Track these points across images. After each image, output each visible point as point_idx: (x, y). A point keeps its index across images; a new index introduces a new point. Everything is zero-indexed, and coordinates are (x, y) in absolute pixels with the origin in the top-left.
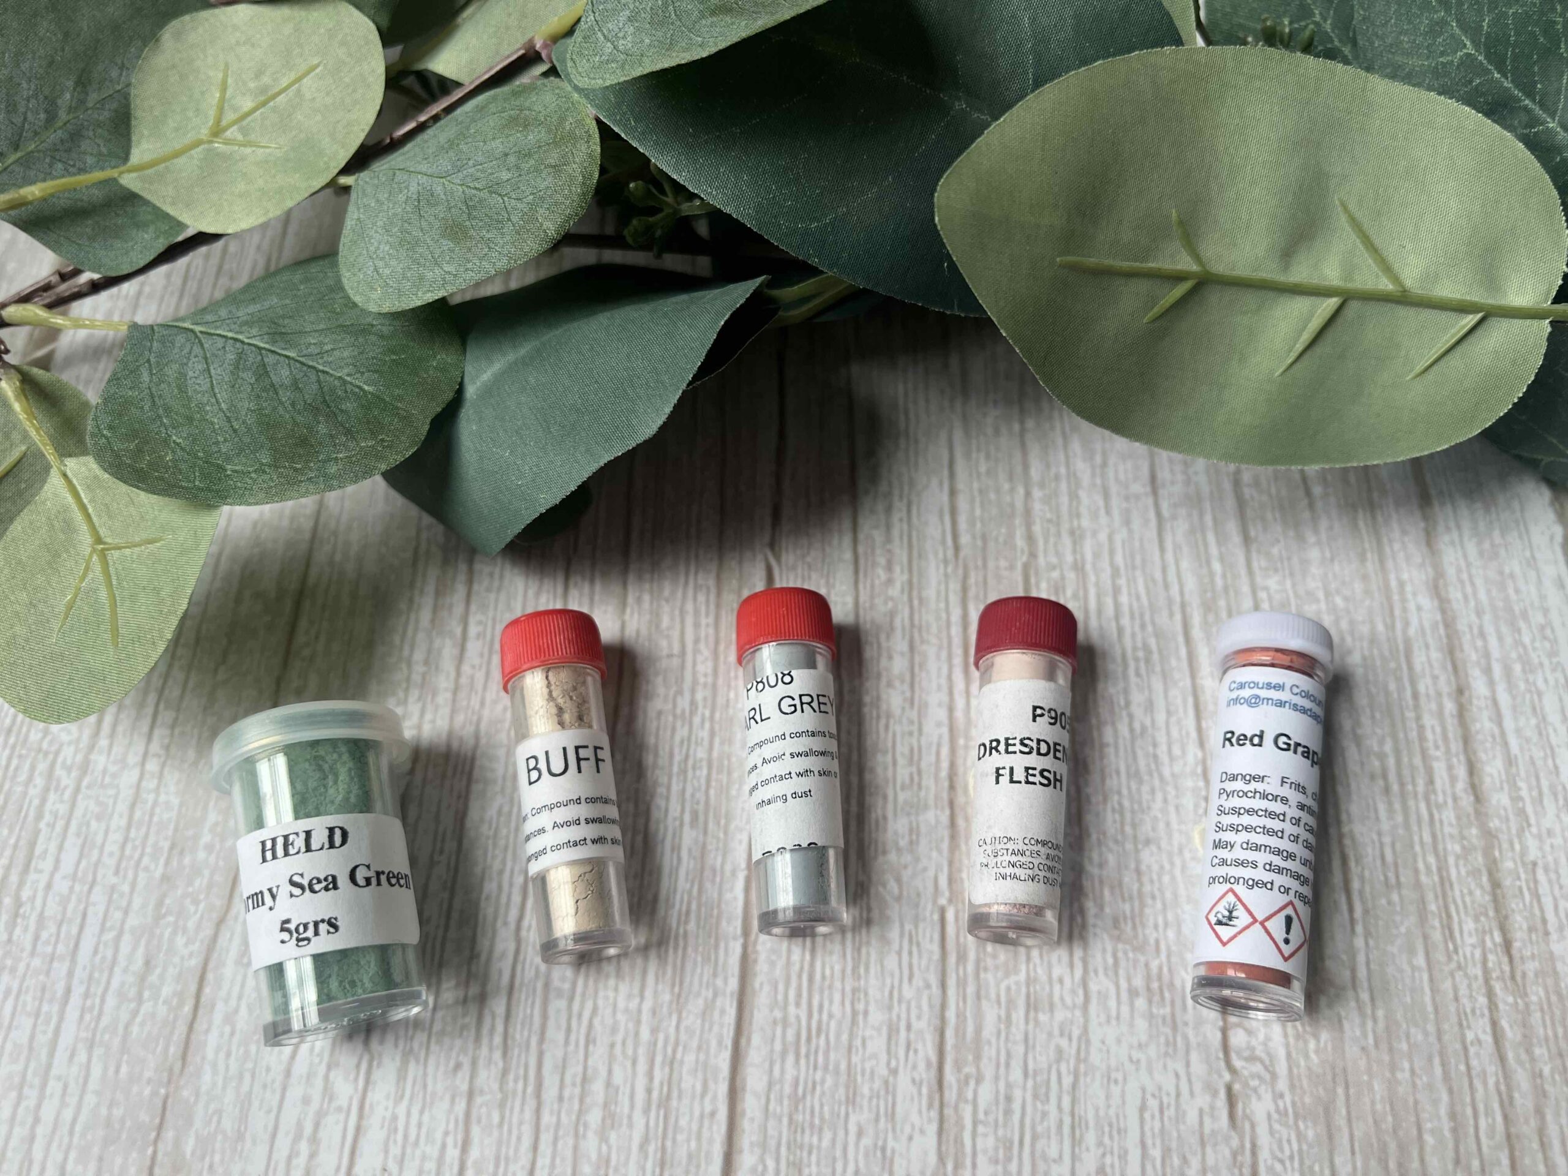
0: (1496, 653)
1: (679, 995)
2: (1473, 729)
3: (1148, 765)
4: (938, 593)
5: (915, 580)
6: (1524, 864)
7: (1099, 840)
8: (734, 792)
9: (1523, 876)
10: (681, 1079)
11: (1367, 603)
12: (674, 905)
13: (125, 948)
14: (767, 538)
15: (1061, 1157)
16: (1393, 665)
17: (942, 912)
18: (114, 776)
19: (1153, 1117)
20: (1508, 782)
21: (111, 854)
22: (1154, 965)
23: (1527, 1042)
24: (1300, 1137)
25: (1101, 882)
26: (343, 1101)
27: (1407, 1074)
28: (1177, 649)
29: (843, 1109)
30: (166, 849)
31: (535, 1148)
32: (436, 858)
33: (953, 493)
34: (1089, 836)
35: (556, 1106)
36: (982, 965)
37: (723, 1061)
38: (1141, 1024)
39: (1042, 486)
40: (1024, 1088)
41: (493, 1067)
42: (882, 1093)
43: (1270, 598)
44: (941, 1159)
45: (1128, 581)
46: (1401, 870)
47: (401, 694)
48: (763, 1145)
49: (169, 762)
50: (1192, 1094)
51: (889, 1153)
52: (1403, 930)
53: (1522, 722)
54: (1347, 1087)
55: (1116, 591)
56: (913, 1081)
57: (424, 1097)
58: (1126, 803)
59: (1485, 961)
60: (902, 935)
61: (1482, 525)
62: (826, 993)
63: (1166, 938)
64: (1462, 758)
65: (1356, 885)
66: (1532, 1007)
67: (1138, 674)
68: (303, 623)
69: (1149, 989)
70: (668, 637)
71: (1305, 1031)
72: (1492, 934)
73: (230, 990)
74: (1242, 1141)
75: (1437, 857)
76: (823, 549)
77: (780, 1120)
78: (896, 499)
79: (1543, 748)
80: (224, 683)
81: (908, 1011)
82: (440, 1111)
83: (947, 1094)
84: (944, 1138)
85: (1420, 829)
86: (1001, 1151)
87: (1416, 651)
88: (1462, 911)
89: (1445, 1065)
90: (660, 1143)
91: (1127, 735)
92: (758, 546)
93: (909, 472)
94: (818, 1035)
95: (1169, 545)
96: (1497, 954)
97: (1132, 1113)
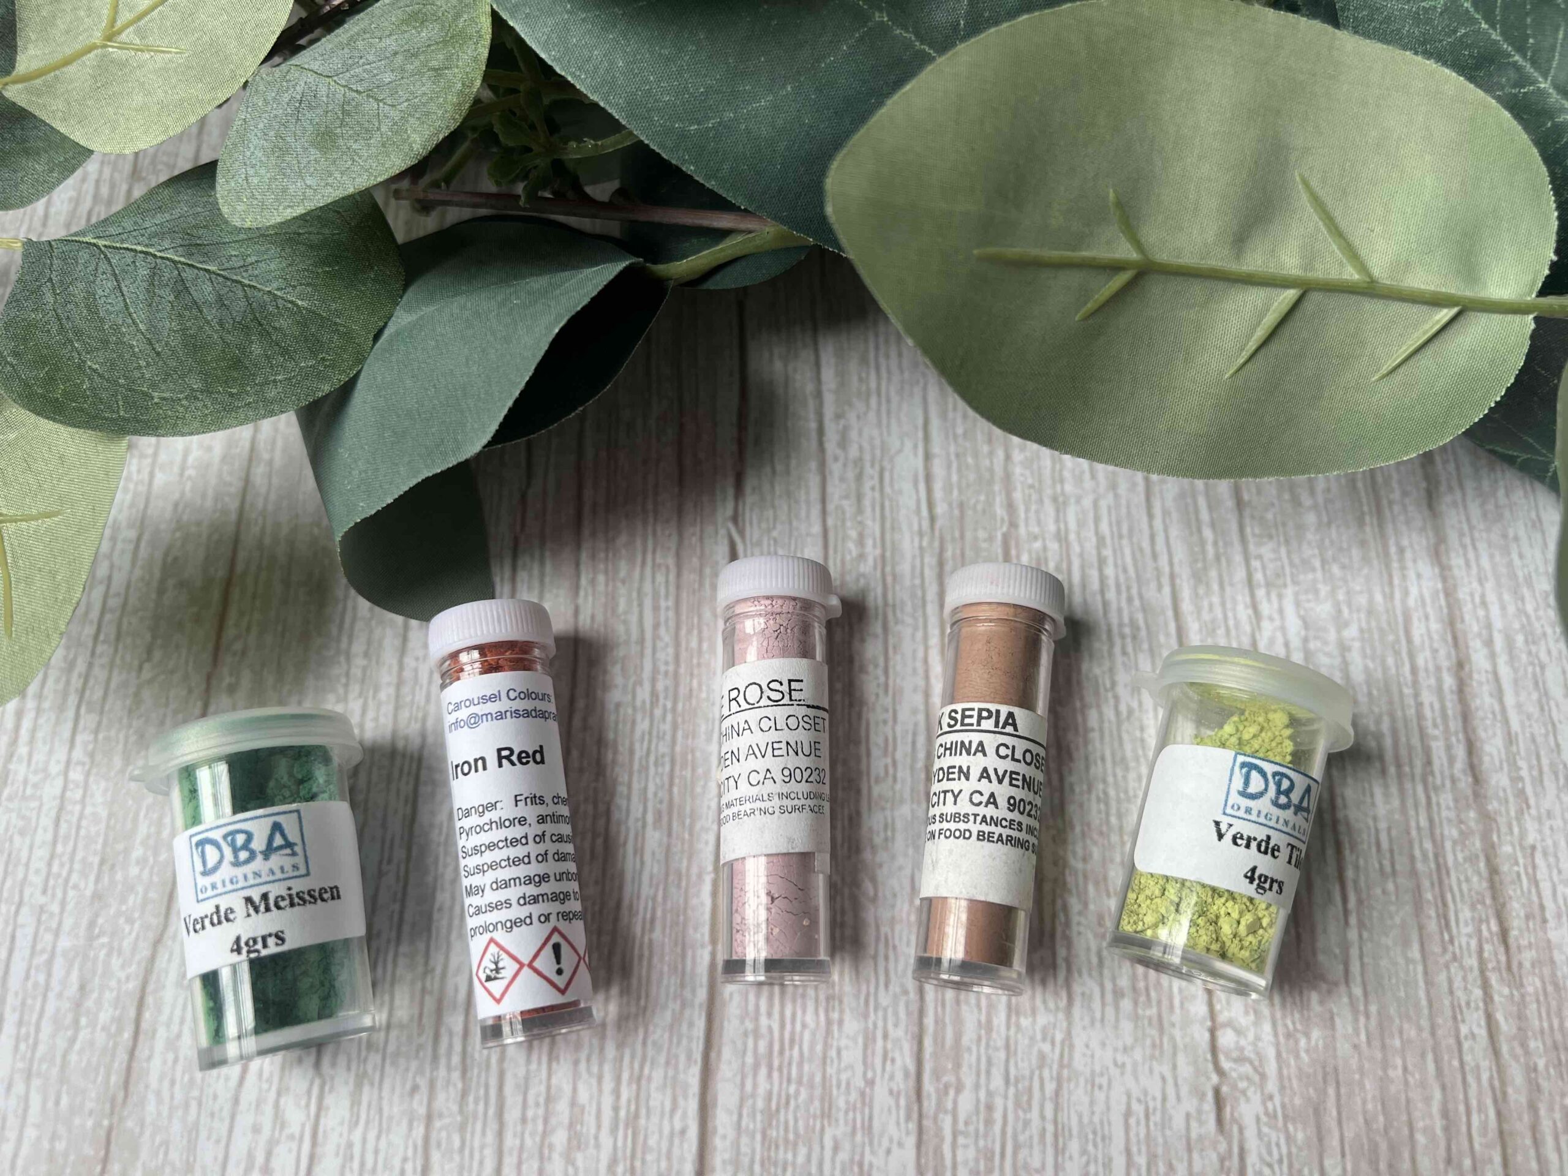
0: (1498, 624)
1: (645, 1009)
2: (1473, 706)
3: (1134, 750)
4: (913, 568)
5: (888, 554)
6: (1522, 847)
7: (1083, 832)
8: (699, 790)
9: (1521, 861)
10: (648, 1098)
11: (1365, 571)
12: (637, 912)
13: (58, 972)
14: (729, 512)
15: (1043, 1165)
16: (1391, 638)
18: (35, 786)
19: (1138, 1123)
20: (1508, 761)
21: (37, 871)
23: (1522, 1035)
24: (1289, 1139)
25: (1085, 877)
26: (294, 1128)
27: (1400, 1071)
28: (1166, 624)
29: (818, 1122)
30: (96, 867)
32: (385, 867)
33: (928, 457)
34: (1072, 828)
35: (519, 1128)
37: (693, 1077)
38: (1127, 1026)
40: (1006, 1097)
41: (451, 1089)
42: (859, 1105)
43: (1264, 568)
44: (920, 1172)
45: (1114, 551)
46: (1397, 857)
47: (341, 691)
48: (736, 1164)
49: (94, 771)
50: (1178, 1098)
51: (866, 1167)
52: (1397, 920)
53: (1523, 697)
55: (1102, 562)
56: (891, 1092)
57: (380, 1124)
58: (1112, 792)
59: (1480, 951)
60: (877, 938)
61: (1486, 484)
62: (799, 1001)
64: (1461, 736)
65: (1350, 873)
66: (1528, 999)
67: (1124, 653)
68: (233, 614)
69: (1134, 989)
70: (625, 622)
71: (1295, 1029)
72: (1488, 923)
73: (172, 1013)
74: (1230, 1144)
75: (1434, 841)
76: (790, 523)
77: (753, 1137)
78: (868, 465)
79: (1545, 725)
80: (150, 682)
81: (885, 1019)
82: (397, 1136)
83: (925, 1104)
84: (923, 1149)
85: (1417, 814)
86: (982, 1163)
87: (1415, 623)
88: (1458, 899)
89: (1437, 1061)
90: (628, 1163)
91: (1113, 717)
92: (720, 519)
93: (881, 434)
94: (791, 1048)
95: (1158, 511)
96: (1493, 944)
97: (1117, 1118)
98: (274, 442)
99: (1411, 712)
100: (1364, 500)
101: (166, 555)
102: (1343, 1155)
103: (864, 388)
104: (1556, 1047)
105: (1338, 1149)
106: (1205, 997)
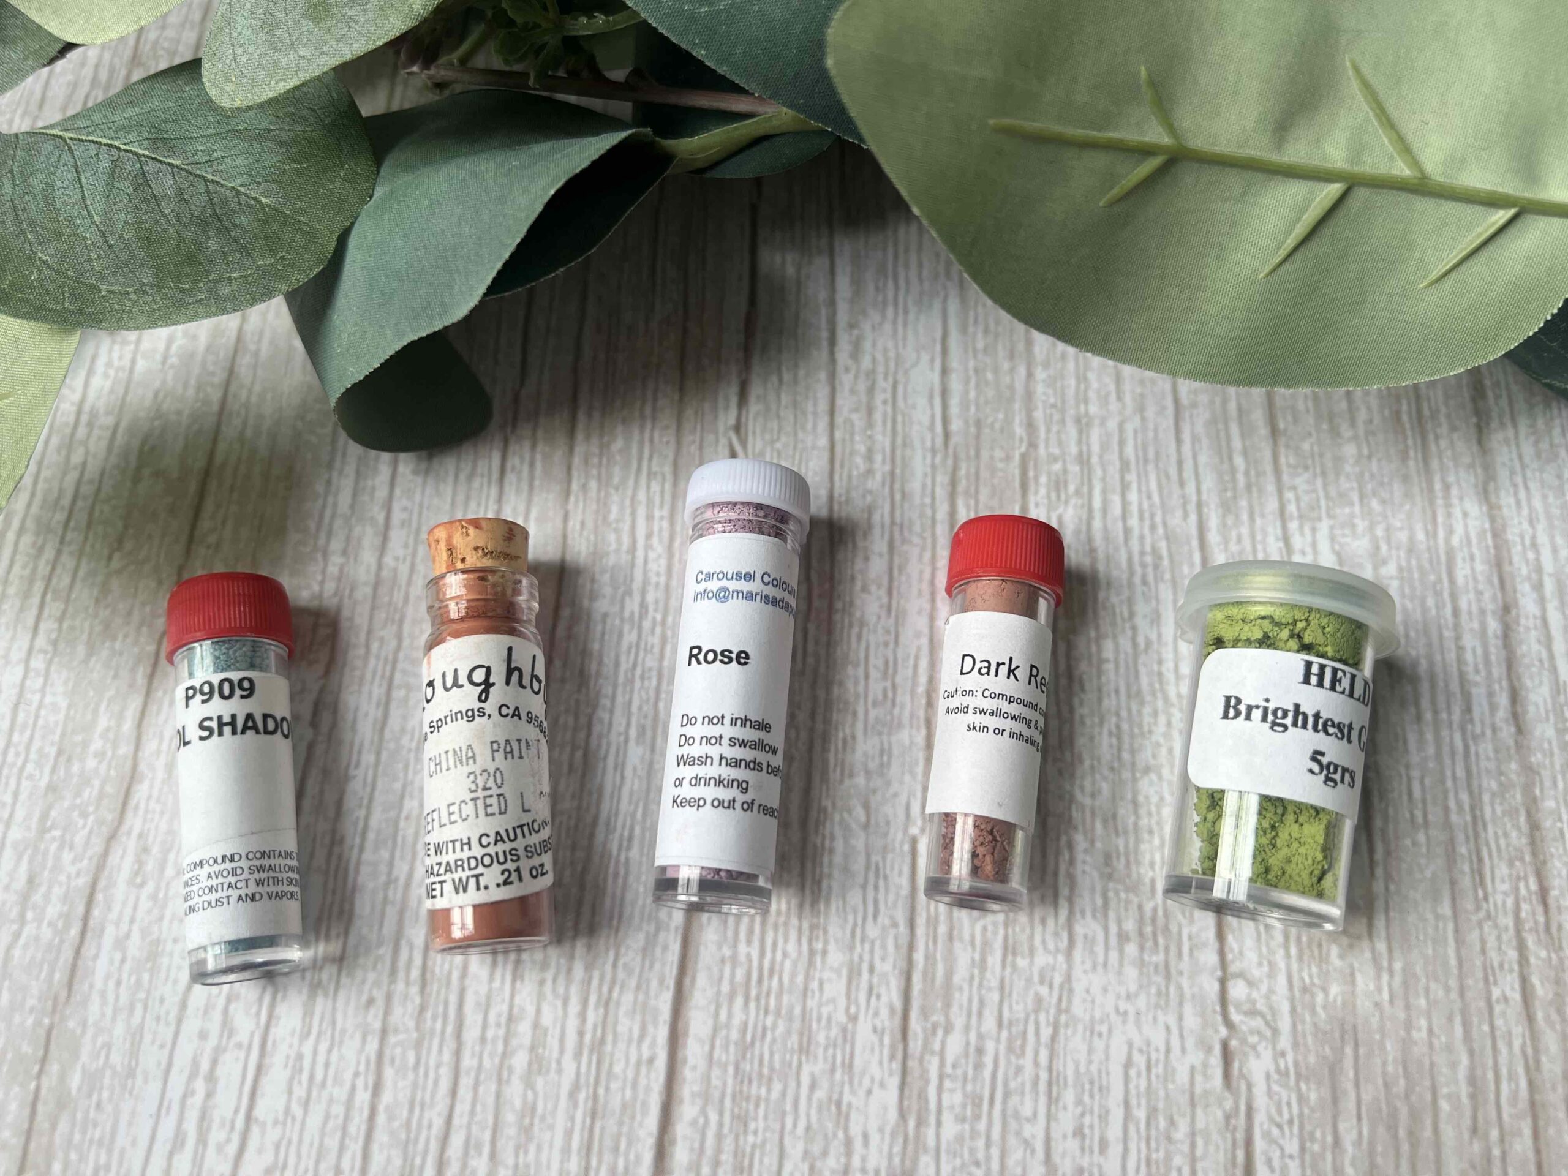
0: (1549, 566)
1: (617, 929)
2: (1519, 652)
3: (1151, 685)
4: (924, 486)
5: (898, 471)
7: (1092, 767)
10: (616, 1023)
11: (1407, 507)
12: (614, 830)
13: (7, 864)
14: (732, 421)
15: (1035, 1114)
16: (1432, 578)
17: (914, 842)
19: (1139, 1075)
20: (1554, 710)
22: (1148, 907)
23: (1559, 1000)
24: (1302, 1099)
25: (1093, 814)
26: (243, 1036)
27: (1424, 1034)
28: (1190, 553)
29: (795, 1057)
30: (52, 758)
31: (454, 1092)
33: (945, 372)
34: (1081, 761)
35: (477, 1048)
37: (664, 1003)
38: (1131, 973)
39: (1046, 365)
40: (998, 1041)
41: (409, 1003)
42: (840, 1041)
43: (1298, 499)
44: (902, 1114)
45: (1139, 476)
46: (1430, 807)
48: (705, 1097)
49: (56, 660)
50: (1183, 1050)
51: (844, 1108)
52: (1428, 874)
54: (1356, 1045)
55: (1125, 487)
56: (875, 1030)
57: (333, 1037)
58: (1125, 727)
59: (1517, 911)
60: (867, 868)
61: (1540, 423)
62: (781, 930)
64: (1505, 683)
67: (1145, 582)
68: (209, 506)
69: (1141, 934)
70: (617, 531)
71: (1313, 984)
72: (1527, 882)
73: (121, 913)
74: (1237, 1103)
75: (1471, 793)
76: (796, 434)
77: (724, 1067)
78: (880, 378)
81: (872, 952)
82: (350, 1050)
83: (911, 1044)
84: (907, 1092)
85: (1454, 763)
86: (969, 1108)
87: (1459, 562)
88: (1495, 854)
89: (1466, 1025)
90: (591, 1090)
91: (1130, 650)
92: (721, 426)
93: (896, 347)
94: (771, 977)
95: (1186, 436)
96: (1531, 903)
97: (1116, 1069)
98: (261, 334)
99: (1452, 656)
100: (1409, 433)
101: (144, 442)
103: (880, 298)
105: (1354, 1112)
106: (1217, 946)
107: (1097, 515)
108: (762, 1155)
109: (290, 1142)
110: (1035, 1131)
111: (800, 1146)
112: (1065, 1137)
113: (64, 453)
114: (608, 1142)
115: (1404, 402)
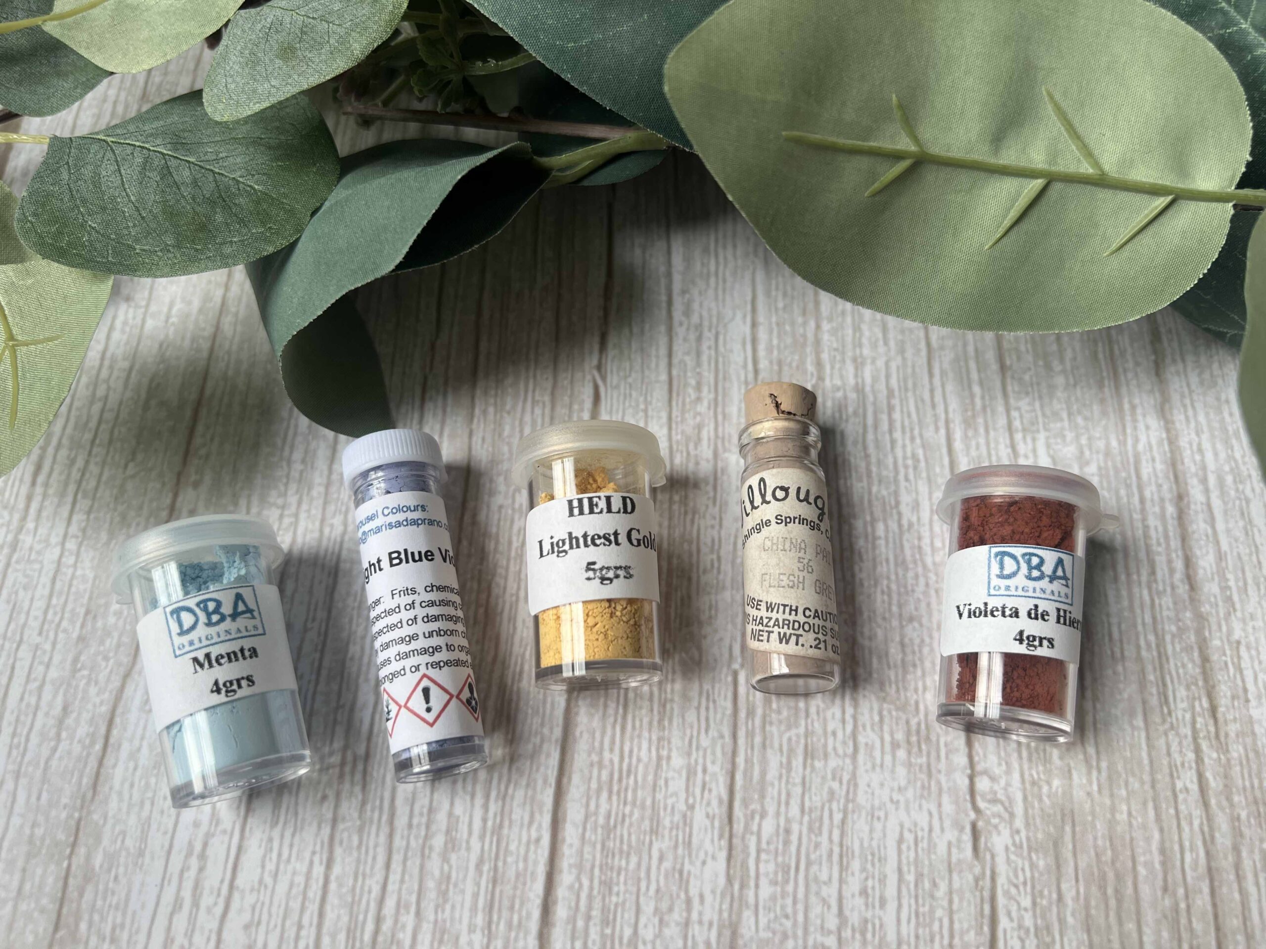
0: (1211, 465)
2: (1190, 530)
3: (913, 556)
5: (720, 398)
6: (1229, 642)
7: (869, 617)
9: (1228, 652)
10: (511, 812)
11: (1104, 422)
13: (47, 696)
14: (595, 362)
15: (830, 879)
16: (1124, 474)
17: (735, 675)
18: (39, 553)
19: (909, 848)
20: (1218, 572)
21: (36, 618)
22: (914, 722)
23: (1228, 790)
24: (1033, 866)
25: (871, 653)
26: (227, 826)
27: (1125, 816)
28: (941, 458)
29: (648, 837)
30: (82, 616)
31: (388, 866)
32: (309, 625)
33: (754, 325)
34: (861, 613)
35: (406, 832)
36: (768, 719)
37: (548, 797)
38: (901, 771)
39: (830, 320)
40: (801, 823)
41: (353, 799)
42: (681, 825)
43: (1021, 417)
44: (729, 880)
45: (901, 401)
46: (1126, 645)
47: (282, 488)
48: (580, 867)
49: (85, 543)
50: (942, 830)
51: (685, 875)
52: (1126, 696)
53: (1231, 525)
54: (1074, 826)
55: (891, 409)
56: (708, 816)
57: (295, 825)
58: (894, 587)
59: (1194, 722)
60: (700, 694)
61: (1203, 360)
62: (636, 741)
63: (924, 700)
64: (1180, 553)
66: (1233, 762)
67: (907, 479)
68: (200, 428)
69: (908, 742)
70: (509, 444)
71: (1039, 778)
72: (1200, 701)
73: (134, 732)
74: (983, 869)
75: (1156, 635)
76: (643, 372)
77: (594, 846)
78: (706, 330)
79: (1249, 546)
80: (133, 477)
81: (704, 757)
82: (309, 834)
83: (735, 826)
84: (732, 864)
85: (1143, 612)
86: (780, 875)
87: (1144, 463)
88: (1176, 680)
89: (1156, 808)
90: (492, 863)
91: (896, 530)
92: (587, 367)
93: (718, 306)
94: (628, 776)
95: (937, 371)
96: (1204, 717)
97: (891, 844)
98: (240, 299)
99: (1140, 533)
100: (1104, 367)
101: (152, 380)
102: (1077, 880)
103: (705, 271)
104: (1256, 802)
105: (1073, 876)
106: (967, 750)
107: (870, 430)
108: (623, 911)
109: (263, 904)
110: (830, 892)
111: (652, 905)
112: (853, 896)
113: (91, 388)
114: (506, 903)
115: (1100, 344)
